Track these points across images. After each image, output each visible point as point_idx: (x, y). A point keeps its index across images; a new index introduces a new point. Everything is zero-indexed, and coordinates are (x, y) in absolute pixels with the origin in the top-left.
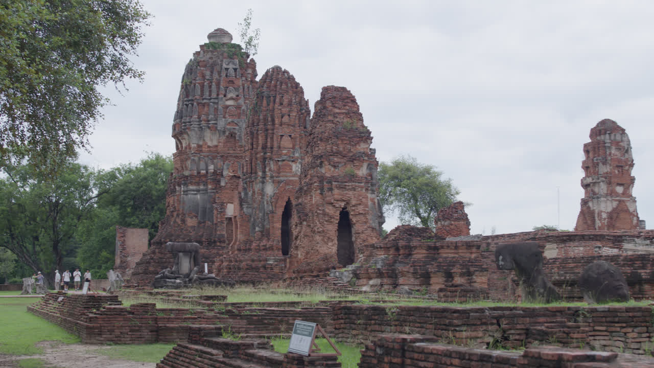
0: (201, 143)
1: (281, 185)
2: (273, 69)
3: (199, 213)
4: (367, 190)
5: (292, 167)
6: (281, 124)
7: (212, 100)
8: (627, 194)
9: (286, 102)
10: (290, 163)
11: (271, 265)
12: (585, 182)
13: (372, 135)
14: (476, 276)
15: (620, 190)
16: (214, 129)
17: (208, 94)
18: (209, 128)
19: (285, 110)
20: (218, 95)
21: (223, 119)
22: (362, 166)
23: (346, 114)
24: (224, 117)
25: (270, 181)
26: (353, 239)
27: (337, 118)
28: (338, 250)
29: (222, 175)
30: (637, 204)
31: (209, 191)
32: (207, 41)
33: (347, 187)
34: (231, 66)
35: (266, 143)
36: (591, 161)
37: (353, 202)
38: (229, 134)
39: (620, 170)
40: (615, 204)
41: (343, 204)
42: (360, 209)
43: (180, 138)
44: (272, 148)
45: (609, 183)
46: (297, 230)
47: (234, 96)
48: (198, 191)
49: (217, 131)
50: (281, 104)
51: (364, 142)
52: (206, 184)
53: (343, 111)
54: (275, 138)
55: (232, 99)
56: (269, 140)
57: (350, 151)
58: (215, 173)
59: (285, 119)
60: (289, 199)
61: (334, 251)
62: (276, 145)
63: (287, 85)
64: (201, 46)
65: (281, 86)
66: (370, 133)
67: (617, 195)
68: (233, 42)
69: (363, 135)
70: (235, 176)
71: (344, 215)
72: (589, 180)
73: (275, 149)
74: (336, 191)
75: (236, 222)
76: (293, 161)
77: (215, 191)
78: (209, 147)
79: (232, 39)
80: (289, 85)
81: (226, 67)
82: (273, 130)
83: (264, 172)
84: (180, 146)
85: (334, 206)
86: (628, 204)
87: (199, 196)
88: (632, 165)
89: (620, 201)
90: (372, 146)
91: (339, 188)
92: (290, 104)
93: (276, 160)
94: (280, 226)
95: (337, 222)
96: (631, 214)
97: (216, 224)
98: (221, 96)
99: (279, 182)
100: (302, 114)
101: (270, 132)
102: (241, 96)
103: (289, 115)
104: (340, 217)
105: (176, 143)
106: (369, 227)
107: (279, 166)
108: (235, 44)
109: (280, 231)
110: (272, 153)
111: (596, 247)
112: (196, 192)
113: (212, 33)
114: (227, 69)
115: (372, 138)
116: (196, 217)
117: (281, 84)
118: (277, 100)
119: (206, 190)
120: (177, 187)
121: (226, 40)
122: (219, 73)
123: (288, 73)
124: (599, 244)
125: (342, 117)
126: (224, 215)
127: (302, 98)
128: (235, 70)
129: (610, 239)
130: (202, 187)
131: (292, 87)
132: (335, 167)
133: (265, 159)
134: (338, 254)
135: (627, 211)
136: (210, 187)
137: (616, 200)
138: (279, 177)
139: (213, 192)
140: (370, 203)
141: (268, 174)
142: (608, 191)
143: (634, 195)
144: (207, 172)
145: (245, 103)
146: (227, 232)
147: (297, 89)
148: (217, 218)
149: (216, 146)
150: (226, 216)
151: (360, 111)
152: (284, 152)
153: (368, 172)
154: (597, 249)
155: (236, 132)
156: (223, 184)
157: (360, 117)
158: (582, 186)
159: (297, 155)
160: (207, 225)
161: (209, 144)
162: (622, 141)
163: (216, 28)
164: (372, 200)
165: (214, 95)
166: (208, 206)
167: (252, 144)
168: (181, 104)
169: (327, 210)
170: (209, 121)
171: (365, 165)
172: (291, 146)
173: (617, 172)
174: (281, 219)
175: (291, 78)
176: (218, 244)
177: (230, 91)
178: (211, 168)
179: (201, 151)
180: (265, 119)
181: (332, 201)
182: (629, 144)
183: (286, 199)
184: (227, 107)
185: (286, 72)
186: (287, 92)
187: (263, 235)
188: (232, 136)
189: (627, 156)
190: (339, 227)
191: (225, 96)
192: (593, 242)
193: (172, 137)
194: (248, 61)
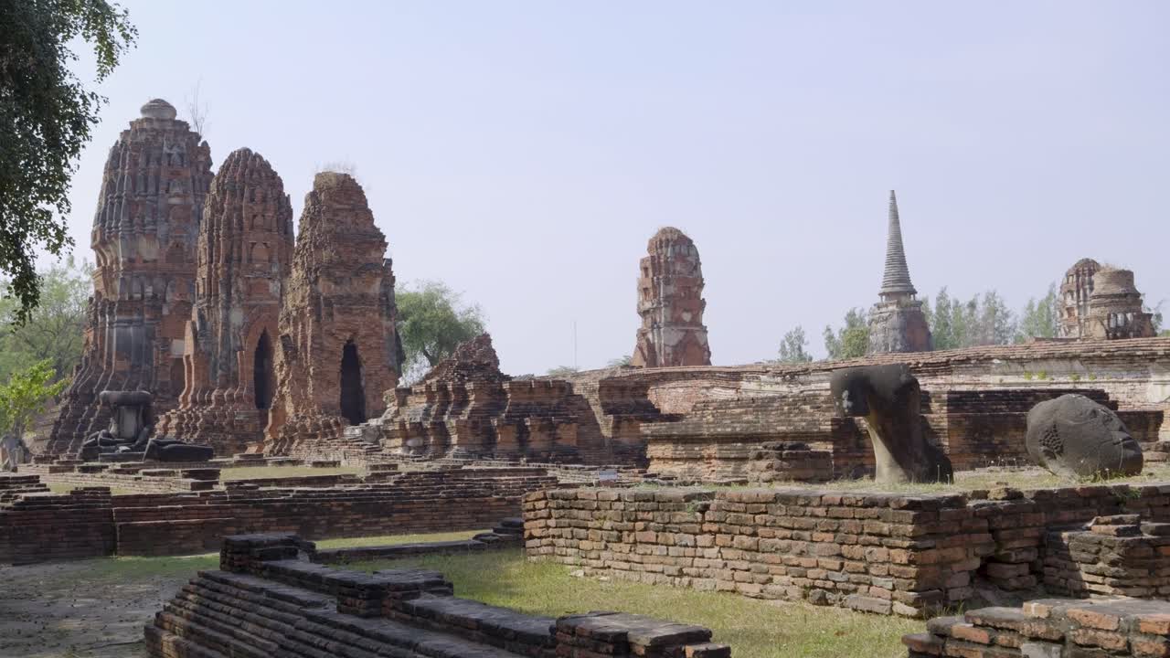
0: (134, 256)
1: (253, 312)
2: (239, 152)
3: (132, 353)
4: (381, 315)
5: (268, 286)
6: (252, 227)
7: (149, 198)
8: (696, 321)
9: (258, 197)
10: (267, 281)
11: (242, 421)
12: (643, 308)
13: (386, 240)
14: (562, 430)
15: (687, 317)
16: (152, 236)
17: (142, 189)
18: (144, 234)
19: (258, 208)
20: (157, 190)
21: (166, 224)
22: (373, 283)
23: (350, 210)
24: (167, 221)
25: (238, 305)
26: (363, 383)
27: (337, 215)
28: (341, 400)
29: (164, 301)
30: (708, 335)
31: (146, 322)
32: (140, 116)
33: (354, 312)
34: (175, 151)
35: (232, 253)
36: (651, 280)
37: (363, 332)
38: (174, 244)
39: (687, 292)
40: (681, 335)
41: (348, 335)
42: (373, 341)
43: (103, 250)
44: (240, 260)
45: (674, 308)
46: (283, 372)
47: (181, 192)
48: (130, 322)
49: (157, 241)
50: (252, 200)
51: (376, 250)
52: (141, 313)
53: (346, 207)
54: (244, 247)
55: (177, 195)
56: (235, 249)
57: (356, 261)
58: (154, 296)
59: (259, 220)
60: (265, 331)
61: (336, 400)
62: (244, 255)
63: (260, 174)
64: (131, 123)
65: (251, 175)
66: (384, 236)
67: (684, 323)
68: (177, 118)
69: (374, 240)
70: (182, 301)
71: (350, 350)
72: (648, 305)
73: (244, 262)
74: (338, 317)
75: (189, 364)
76: (269, 279)
77: (154, 322)
78: (145, 262)
79: (175, 114)
80: (263, 174)
81: (168, 151)
82: (240, 235)
83: (229, 294)
84: (102, 262)
85: (337, 338)
86: (697, 334)
87: (131, 330)
88: (701, 285)
89: (687, 331)
90: (386, 256)
91: (342, 312)
92: (264, 200)
93: (245, 278)
94: (253, 368)
95: (340, 359)
96: (700, 347)
97: (157, 368)
98: (161, 192)
99: (251, 307)
100: (281, 214)
101: (236, 238)
102: (190, 192)
103: (263, 216)
104: (344, 354)
105: (98, 257)
106: (385, 366)
107: (250, 286)
108: (179, 121)
109: (253, 376)
110: (240, 268)
111: (703, 388)
112: (126, 324)
113: (147, 106)
114: (170, 155)
115: (386, 244)
116: (128, 358)
117: (251, 173)
118: (247, 194)
119: (142, 321)
120: (99, 317)
121: (167, 116)
122: (159, 161)
123: (260, 158)
124: (706, 384)
125: (345, 214)
126: (168, 355)
127: (281, 192)
128: (181, 156)
129: (722, 377)
130: (135, 317)
131: (267, 176)
132: (336, 283)
133: (229, 277)
134: (342, 405)
135: (697, 344)
136: (147, 316)
137: (682, 331)
138: (250, 300)
139: (153, 324)
140: (385, 333)
141: (234, 295)
142: (672, 318)
143: (704, 324)
144: (143, 296)
145: (195, 201)
146: (171, 379)
147: (274, 181)
148: (157, 358)
149: (155, 261)
150: (171, 357)
151: (369, 207)
152: (257, 266)
153: (382, 290)
154: (704, 391)
155: (184, 240)
156: (165, 311)
157: (368, 215)
158: (639, 313)
159: (275, 270)
160: (143, 369)
161: (147, 257)
162: (689, 255)
163: (152, 99)
164: (388, 329)
165: (151, 190)
166: (145, 343)
167: (211, 256)
168: (103, 203)
169: (326, 344)
170: (144, 226)
171: (378, 281)
172: (266, 258)
173: (683, 294)
174: (253, 359)
175: (266, 166)
176: (160, 394)
177: (174, 185)
178: (149, 291)
179: (133, 268)
180: (229, 221)
181: (334, 331)
182: (698, 259)
183: (261, 331)
184: (172, 206)
185: (257, 156)
186: (260, 184)
187: (228, 381)
188: (177, 246)
189: (695, 274)
190: (342, 366)
191: (167, 191)
192: (699, 381)
193: (92, 248)
194: (200, 145)
